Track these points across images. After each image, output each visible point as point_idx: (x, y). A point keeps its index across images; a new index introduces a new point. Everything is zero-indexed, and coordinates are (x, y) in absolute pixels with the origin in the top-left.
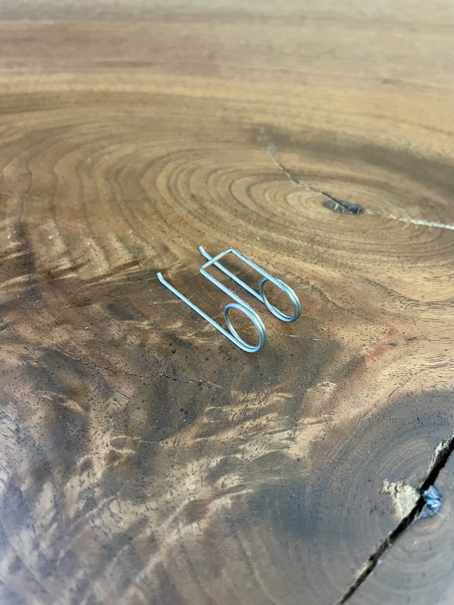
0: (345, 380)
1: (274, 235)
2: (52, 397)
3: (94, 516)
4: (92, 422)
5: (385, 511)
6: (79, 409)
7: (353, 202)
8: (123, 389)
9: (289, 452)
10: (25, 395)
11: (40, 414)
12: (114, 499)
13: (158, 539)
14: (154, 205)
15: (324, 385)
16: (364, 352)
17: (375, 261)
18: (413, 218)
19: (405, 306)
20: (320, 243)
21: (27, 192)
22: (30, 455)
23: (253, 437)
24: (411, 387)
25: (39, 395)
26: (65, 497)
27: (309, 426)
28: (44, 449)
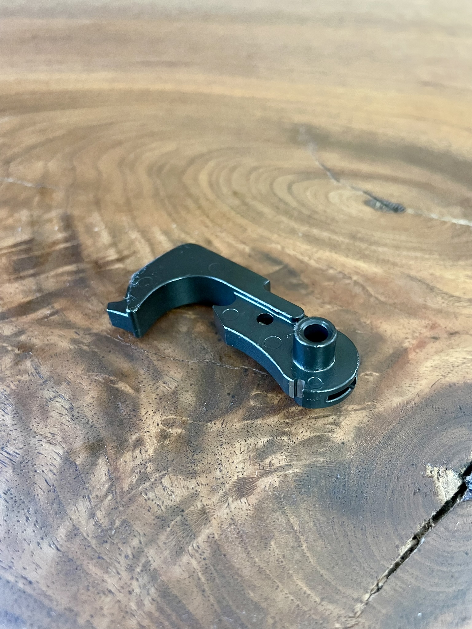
0: (388, 370)
1: (315, 231)
2: (104, 379)
3: (146, 489)
4: (142, 403)
5: (428, 493)
6: (130, 391)
7: (394, 201)
8: (172, 373)
9: (334, 436)
10: (77, 376)
11: (92, 395)
12: (166, 474)
13: (208, 512)
14: (196, 201)
15: (367, 375)
16: (406, 344)
17: (416, 258)
18: (455, 217)
19: (446, 302)
20: (362, 240)
21: (72, 185)
22: (85, 431)
23: (298, 421)
24: (453, 378)
25: (91, 377)
26: (119, 472)
27: (353, 413)
28: (98, 426)
